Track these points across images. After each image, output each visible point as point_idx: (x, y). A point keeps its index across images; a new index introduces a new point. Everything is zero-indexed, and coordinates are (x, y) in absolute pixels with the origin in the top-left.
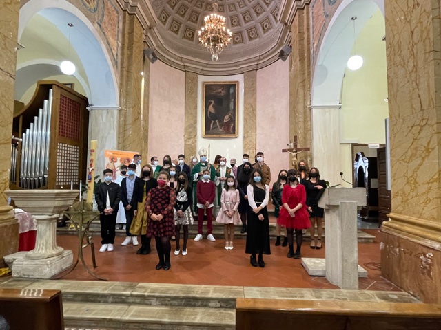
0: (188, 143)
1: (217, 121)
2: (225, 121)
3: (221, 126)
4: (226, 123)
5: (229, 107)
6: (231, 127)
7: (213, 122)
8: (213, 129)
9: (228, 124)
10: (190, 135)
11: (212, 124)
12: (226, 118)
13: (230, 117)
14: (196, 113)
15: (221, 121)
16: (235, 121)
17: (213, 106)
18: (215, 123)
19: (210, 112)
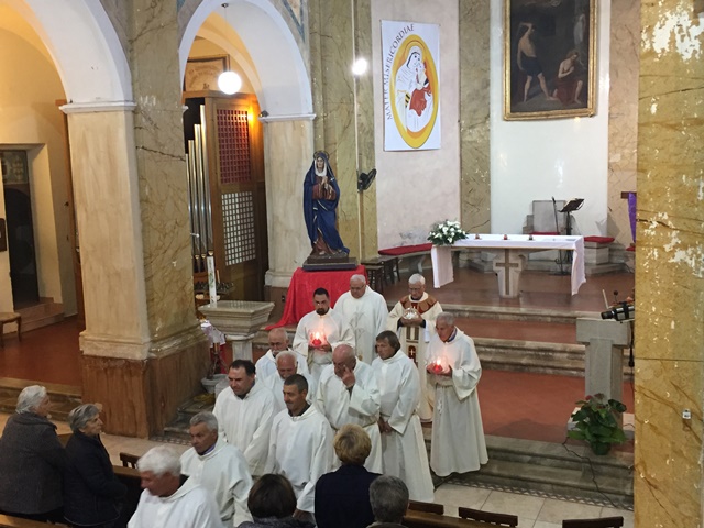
0: (468, 138)
1: (540, 76)
2: (560, 75)
3: (551, 88)
4: (563, 78)
5: (572, 37)
6: (578, 89)
7: (529, 79)
8: (529, 97)
9: (570, 81)
10: (472, 119)
11: (527, 85)
12: (565, 67)
13: (574, 63)
14: (488, 61)
15: (551, 76)
16: (587, 72)
17: (530, 37)
18: (535, 82)
19: (523, 54)
